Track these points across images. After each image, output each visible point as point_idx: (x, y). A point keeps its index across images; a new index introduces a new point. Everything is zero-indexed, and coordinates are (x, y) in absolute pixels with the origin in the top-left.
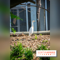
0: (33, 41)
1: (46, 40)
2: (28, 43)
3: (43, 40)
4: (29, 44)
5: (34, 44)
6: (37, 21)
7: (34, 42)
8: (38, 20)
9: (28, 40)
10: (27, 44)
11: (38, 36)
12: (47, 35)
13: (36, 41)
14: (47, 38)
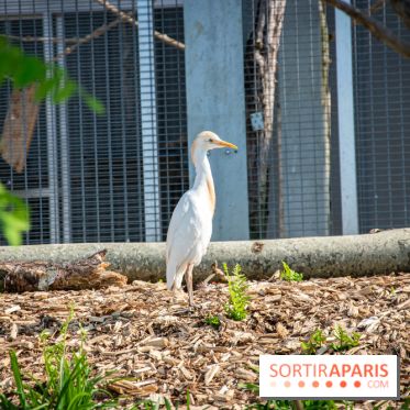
0: (209, 334)
1: (339, 324)
2: (156, 353)
3: (311, 324)
4: (166, 371)
5: (213, 371)
6: (252, 135)
7: (221, 344)
8: (264, 121)
9: (158, 329)
10: (142, 368)
11: (263, 285)
12: (347, 280)
13: (239, 335)
14: (354, 311)
